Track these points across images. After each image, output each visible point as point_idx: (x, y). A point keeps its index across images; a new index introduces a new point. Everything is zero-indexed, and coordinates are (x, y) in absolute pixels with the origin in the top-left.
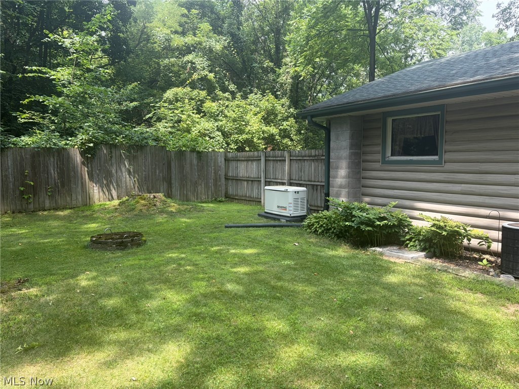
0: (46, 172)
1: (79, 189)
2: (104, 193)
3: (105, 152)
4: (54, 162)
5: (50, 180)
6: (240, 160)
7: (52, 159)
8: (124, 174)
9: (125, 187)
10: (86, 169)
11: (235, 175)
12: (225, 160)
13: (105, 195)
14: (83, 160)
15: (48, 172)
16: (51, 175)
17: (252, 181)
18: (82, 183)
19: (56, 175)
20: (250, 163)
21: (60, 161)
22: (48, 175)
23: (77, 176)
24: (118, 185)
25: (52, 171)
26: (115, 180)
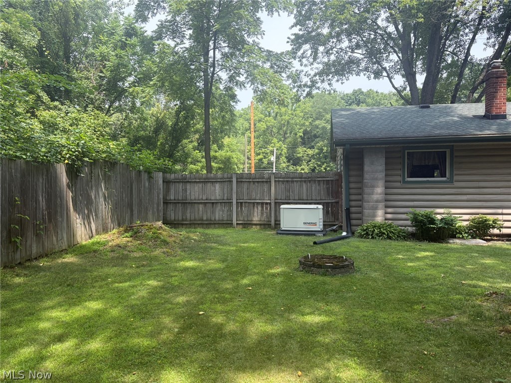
0: (35, 200)
1: (65, 224)
2: (85, 226)
3: (87, 170)
4: (43, 183)
5: (37, 211)
6: (189, 182)
7: (41, 180)
8: (101, 200)
9: (101, 218)
10: (71, 194)
11: (180, 198)
12: (163, 182)
13: (86, 229)
14: (68, 180)
15: (37, 201)
16: (39, 203)
17: (213, 203)
18: (67, 214)
19: (44, 203)
20: (209, 184)
21: (48, 183)
22: (36, 203)
23: (63, 204)
24: (96, 215)
25: (41, 198)
26: (94, 209)
